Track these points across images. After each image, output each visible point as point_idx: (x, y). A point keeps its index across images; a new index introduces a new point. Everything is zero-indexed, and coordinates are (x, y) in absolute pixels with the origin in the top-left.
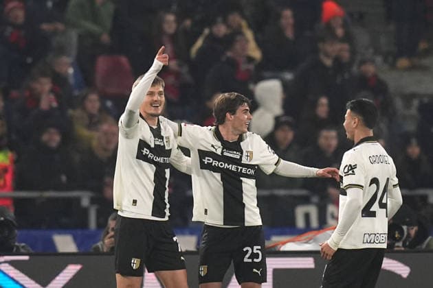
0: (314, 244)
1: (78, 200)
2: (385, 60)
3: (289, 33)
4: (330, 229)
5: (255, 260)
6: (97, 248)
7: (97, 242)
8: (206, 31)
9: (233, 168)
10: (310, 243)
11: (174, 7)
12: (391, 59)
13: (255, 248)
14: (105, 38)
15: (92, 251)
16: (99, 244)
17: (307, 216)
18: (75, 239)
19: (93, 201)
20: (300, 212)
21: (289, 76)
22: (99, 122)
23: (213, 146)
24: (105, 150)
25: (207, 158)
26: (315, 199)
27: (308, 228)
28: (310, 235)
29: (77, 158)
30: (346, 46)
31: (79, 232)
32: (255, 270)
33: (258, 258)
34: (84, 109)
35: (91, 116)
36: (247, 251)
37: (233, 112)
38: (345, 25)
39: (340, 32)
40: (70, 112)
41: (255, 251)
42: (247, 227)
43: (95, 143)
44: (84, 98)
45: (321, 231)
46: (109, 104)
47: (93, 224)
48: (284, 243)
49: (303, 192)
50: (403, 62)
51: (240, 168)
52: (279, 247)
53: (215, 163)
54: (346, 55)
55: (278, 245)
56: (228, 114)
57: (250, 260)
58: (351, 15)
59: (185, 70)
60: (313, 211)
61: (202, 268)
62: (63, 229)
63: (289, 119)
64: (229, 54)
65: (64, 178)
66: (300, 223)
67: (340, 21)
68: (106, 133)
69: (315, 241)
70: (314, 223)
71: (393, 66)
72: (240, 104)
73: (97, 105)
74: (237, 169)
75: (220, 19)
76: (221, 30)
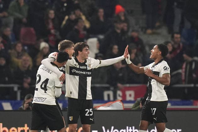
0: (111, 107)
1: (13, 88)
2: (142, 30)
3: (102, 19)
4: (118, 101)
5: (91, 115)
6: (21, 109)
7: (21, 106)
8: (67, 17)
9: (84, 73)
10: (109, 107)
11: (54, 7)
12: (144, 30)
13: (91, 109)
14: (25, 20)
15: (19, 109)
16: (22, 107)
17: (109, 96)
18: (11, 105)
19: (19, 88)
20: (106, 93)
21: (101, 37)
22: (22, 55)
23: (75, 65)
24: (24, 67)
25: (73, 70)
26: (112, 88)
27: (109, 101)
28: (110, 103)
29: (12, 70)
30: (126, 24)
31: (13, 102)
32: (90, 119)
33: (91, 114)
34: (15, 50)
35: (18, 53)
36: (87, 111)
37: (81, 51)
38: (125, 15)
39: (123, 18)
40: (10, 51)
41: (90, 111)
42: (87, 100)
43: (20, 64)
44: (15, 45)
45: (114, 102)
46: (26, 48)
47: (19, 98)
48: (99, 107)
49: (107, 85)
50: (149, 31)
51: (87, 72)
52: (97, 108)
53: (77, 72)
54: (125, 28)
55: (96, 107)
56: (79, 52)
57: (89, 115)
58: (128, 11)
59: (58, 34)
60: (111, 93)
61: (70, 117)
62: (6, 100)
63: (101, 55)
64: (76, 27)
65: (7, 79)
66: (106, 98)
67: (123, 14)
68: (24, 60)
69: (112, 106)
70: (112, 98)
71: (145, 33)
72: (84, 47)
73: (21, 48)
74: (86, 73)
75: (72, 13)
76: (73, 17)
